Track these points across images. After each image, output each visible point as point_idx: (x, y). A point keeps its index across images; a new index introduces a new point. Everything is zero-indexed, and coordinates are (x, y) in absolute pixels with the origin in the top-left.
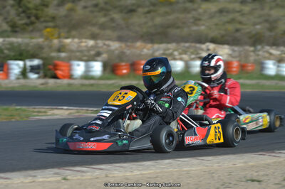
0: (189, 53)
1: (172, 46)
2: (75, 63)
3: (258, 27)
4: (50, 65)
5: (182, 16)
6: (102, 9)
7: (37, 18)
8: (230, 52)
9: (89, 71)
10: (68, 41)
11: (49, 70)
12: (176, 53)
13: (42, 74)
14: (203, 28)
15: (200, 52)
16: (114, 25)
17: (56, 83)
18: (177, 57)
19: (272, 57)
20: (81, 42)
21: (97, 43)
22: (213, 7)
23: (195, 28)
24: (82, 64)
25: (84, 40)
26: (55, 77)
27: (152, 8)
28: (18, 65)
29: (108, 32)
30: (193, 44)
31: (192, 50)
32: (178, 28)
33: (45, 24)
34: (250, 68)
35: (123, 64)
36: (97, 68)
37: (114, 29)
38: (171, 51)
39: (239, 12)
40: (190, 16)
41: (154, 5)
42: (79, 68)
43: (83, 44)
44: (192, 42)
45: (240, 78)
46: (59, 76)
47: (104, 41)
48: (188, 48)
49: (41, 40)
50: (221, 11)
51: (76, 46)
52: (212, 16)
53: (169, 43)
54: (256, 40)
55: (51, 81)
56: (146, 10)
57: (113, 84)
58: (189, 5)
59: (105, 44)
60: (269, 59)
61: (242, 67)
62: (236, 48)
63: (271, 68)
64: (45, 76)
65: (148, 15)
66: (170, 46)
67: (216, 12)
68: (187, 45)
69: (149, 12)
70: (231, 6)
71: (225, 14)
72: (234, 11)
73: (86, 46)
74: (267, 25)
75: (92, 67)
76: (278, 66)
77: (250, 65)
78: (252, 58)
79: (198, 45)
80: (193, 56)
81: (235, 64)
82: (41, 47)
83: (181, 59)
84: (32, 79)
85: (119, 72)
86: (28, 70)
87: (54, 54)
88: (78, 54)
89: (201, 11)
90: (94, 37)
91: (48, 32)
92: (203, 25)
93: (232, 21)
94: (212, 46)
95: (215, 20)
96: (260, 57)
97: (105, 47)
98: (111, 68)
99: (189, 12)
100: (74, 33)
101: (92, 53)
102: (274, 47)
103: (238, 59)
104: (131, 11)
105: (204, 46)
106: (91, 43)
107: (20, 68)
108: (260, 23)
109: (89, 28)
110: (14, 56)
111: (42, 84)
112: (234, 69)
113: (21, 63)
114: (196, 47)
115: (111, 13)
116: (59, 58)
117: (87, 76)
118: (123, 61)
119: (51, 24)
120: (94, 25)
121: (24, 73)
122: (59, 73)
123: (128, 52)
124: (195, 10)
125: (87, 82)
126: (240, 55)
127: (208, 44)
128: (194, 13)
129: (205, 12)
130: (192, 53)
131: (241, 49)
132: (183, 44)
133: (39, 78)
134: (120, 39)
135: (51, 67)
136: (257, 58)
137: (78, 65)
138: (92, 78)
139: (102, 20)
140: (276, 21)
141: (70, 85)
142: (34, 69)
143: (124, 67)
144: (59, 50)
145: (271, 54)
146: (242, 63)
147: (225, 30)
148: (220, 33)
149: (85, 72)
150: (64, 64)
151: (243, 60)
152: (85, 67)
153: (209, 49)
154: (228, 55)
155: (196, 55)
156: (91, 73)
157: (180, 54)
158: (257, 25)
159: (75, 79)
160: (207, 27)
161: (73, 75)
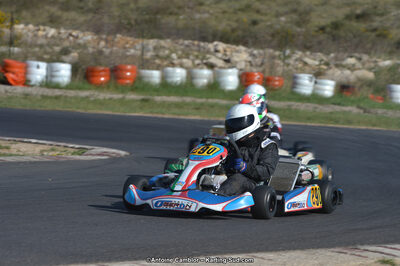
0: (191, 57)
1: (166, 43)
2: (35, 63)
3: (283, 19)
8: (250, 59)
9: (52, 76)
10: (19, 27)
12: (174, 56)
14: (206, 15)
15: (208, 56)
16: (81, 4)
17: (6, 92)
18: (175, 62)
19: (307, 67)
20: (39, 30)
21: (60, 33)
23: (198, 16)
24: (43, 65)
25: (42, 27)
26: (5, 82)
30: (196, 43)
31: (196, 53)
32: (171, 14)
34: (277, 83)
35: (102, 68)
36: (64, 71)
38: (167, 52)
42: (39, 72)
43: (41, 33)
44: (194, 40)
46: (11, 82)
47: (70, 31)
48: (187, 46)
51: (30, 34)
53: (160, 37)
54: (283, 40)
57: (87, 97)
59: (70, 35)
60: (303, 72)
61: (267, 81)
62: (255, 52)
63: (306, 85)
66: (162, 43)
68: (186, 42)
73: (46, 37)
74: (295, 16)
75: (57, 71)
76: (316, 83)
77: (277, 78)
78: (280, 70)
79: (202, 44)
80: (197, 62)
81: (257, 77)
83: (181, 66)
85: (95, 79)
88: (37, 49)
90: (53, 21)
92: (208, 12)
93: (247, 8)
94: (221, 46)
95: (224, 6)
96: (290, 67)
97: (71, 38)
98: (84, 73)
100: (24, 13)
101: (57, 49)
102: (308, 53)
103: (261, 69)
105: (211, 46)
106: (52, 32)
108: (286, 13)
109: (47, 7)
114: (199, 46)
116: (10, 55)
117: (49, 83)
118: (100, 65)
122: (10, 76)
123: (107, 51)
125: (50, 92)
126: (262, 64)
127: (215, 43)
130: (197, 57)
131: (261, 51)
132: (181, 41)
136: (286, 68)
137: (38, 67)
138: (57, 86)
140: (308, 12)
141: (26, 96)
143: (103, 73)
145: (306, 64)
146: (267, 75)
147: (237, 21)
148: (229, 25)
149: (47, 77)
150: (18, 65)
151: (267, 70)
152: (47, 69)
153: (217, 51)
154: (246, 61)
155: (202, 60)
156: (56, 80)
157: (179, 58)
158: (282, 15)
159: (32, 86)
160: (211, 14)
161: (29, 81)
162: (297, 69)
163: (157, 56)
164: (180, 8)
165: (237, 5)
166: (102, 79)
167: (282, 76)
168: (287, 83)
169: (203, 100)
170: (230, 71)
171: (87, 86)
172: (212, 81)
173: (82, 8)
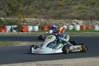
0: (68, 23)
1: (63, 20)
2: (29, 26)
3: (92, 14)
4: (20, 27)
5: (66, 10)
6: (38, 8)
7: (16, 11)
8: (83, 23)
9: (34, 29)
10: (27, 19)
11: (20, 29)
12: (64, 23)
13: (17, 30)
14: (73, 14)
15: (72, 22)
16: (42, 13)
17: (22, 33)
18: (64, 24)
19: (97, 24)
20: (31, 19)
22: (76, 7)
23: (71, 14)
24: (31, 27)
25: (32, 19)
26: (22, 31)
27: (55, 7)
28: (9, 27)
29: (41, 16)
30: (70, 20)
31: (69, 22)
32: (65, 14)
33: (18, 13)
34: (90, 28)
36: (37, 28)
37: (42, 15)
38: (62, 22)
39: (85, 9)
40: (69, 10)
41: (56, 6)
42: (30, 28)
43: (32, 20)
44: (69, 19)
45: (86, 32)
46: (24, 31)
47: (39, 19)
48: (68, 21)
49: (17, 19)
50: (79, 8)
51: (29, 20)
52: (76, 10)
53: (61, 19)
54: (92, 18)
55: (21, 33)
56: (53, 8)
57: (42, 34)
58: (68, 6)
59: (39, 20)
60: (96, 25)
61: (87, 28)
62: (85, 21)
63: (97, 28)
64: (19, 31)
65: (54, 10)
66: (62, 20)
67: (78, 9)
68: (68, 20)
69: (54, 9)
70: (83, 7)
71: (81, 9)
72: (84, 8)
73: (33, 21)
74: (95, 13)
75: (35, 28)
77: (89, 27)
79: (71, 20)
81: (85, 27)
82: (17, 21)
83: (66, 25)
84: (14, 32)
85: (44, 29)
86: (13, 29)
87: (22, 23)
88: (30, 23)
89: (72, 8)
90: (35, 17)
91: (20, 16)
92: (74, 13)
93: (83, 12)
94: (76, 20)
95: (78, 11)
96: (93, 24)
97: (39, 21)
98: (42, 28)
99: (68, 9)
100: (28, 16)
101: (35, 23)
102: (98, 21)
103: (85, 25)
104: (48, 8)
105: (74, 21)
106: (35, 19)
107: (10, 28)
108: (93, 12)
109: (34, 14)
110: (8, 24)
111: (18, 34)
112: (84, 28)
113: (10, 27)
114: (71, 21)
115: (41, 9)
116: (23, 25)
117: (33, 31)
118: (46, 26)
119: (20, 13)
120: (35, 13)
121: (11, 30)
122: (23, 30)
123: (47, 23)
124: (70, 8)
125: (33, 33)
126: (86, 24)
127: (75, 20)
128: (70, 9)
129: (74, 8)
130: (70, 23)
131: (87, 21)
132: (66, 20)
133: (16, 32)
134: (45, 18)
135: (21, 28)
136: (92, 24)
137: (30, 27)
138: (35, 32)
139: (38, 11)
141: (27, 34)
142: (14, 29)
143: (46, 28)
144: (23, 22)
145: (97, 23)
146: (87, 26)
147: (81, 15)
148: (79, 16)
149: (32, 30)
150: (25, 27)
151: (87, 25)
152: (32, 28)
153: (75, 22)
154: (82, 23)
155: (71, 23)
156: (35, 30)
157: (65, 23)
158: (92, 13)
159: (29, 32)
160: (75, 14)
161: (28, 31)
162: (95, 24)
163: (60, 23)
164: (67, 12)
165: (81, 11)
166: (46, 29)
167: (91, 26)
168: (92, 28)
169: (71, 33)
170: (78, 26)
171: (42, 31)
172: (73, 28)
173: (42, 14)
